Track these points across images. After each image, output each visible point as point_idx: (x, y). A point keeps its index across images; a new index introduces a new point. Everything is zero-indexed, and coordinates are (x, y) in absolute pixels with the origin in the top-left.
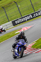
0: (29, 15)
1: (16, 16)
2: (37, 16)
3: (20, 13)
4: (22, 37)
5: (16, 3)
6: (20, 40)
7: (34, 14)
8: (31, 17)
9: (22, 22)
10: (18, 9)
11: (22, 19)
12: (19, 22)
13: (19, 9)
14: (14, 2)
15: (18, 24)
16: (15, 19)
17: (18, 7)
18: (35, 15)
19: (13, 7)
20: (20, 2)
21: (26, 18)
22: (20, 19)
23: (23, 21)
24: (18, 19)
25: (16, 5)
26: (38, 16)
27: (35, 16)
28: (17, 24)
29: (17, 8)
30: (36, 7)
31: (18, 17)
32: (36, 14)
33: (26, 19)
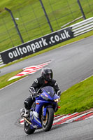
0: (40, 39)
1: (9, 41)
2: (58, 40)
3: (20, 34)
4: (46, 82)
5: (9, 11)
6: (43, 89)
7: (52, 38)
8: (45, 43)
9: (25, 55)
10: (14, 26)
11: (24, 48)
12: (16, 55)
13: (17, 25)
14: (6, 9)
15: (15, 58)
16: (7, 47)
17: (14, 20)
18: (54, 39)
19: (4, 21)
20: (18, 10)
21: (34, 47)
22: (18, 48)
23: (25, 52)
24: (15, 49)
25: (10, 16)
26: (60, 42)
27: (54, 42)
28: (12, 60)
29: (13, 23)
30: (55, 22)
31: (14, 43)
32: (56, 36)
33: (34, 49)
